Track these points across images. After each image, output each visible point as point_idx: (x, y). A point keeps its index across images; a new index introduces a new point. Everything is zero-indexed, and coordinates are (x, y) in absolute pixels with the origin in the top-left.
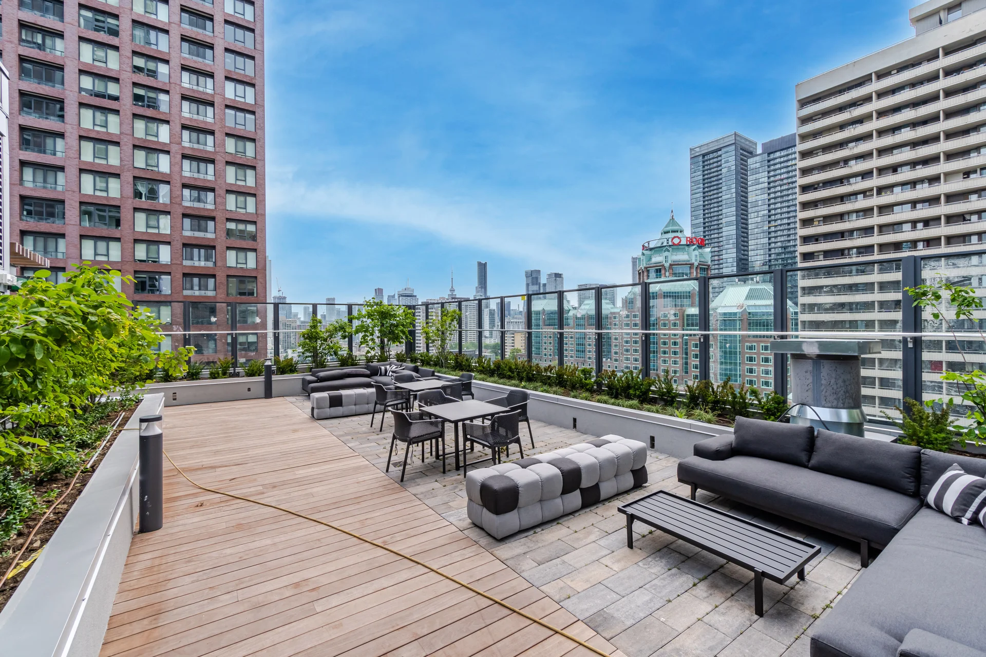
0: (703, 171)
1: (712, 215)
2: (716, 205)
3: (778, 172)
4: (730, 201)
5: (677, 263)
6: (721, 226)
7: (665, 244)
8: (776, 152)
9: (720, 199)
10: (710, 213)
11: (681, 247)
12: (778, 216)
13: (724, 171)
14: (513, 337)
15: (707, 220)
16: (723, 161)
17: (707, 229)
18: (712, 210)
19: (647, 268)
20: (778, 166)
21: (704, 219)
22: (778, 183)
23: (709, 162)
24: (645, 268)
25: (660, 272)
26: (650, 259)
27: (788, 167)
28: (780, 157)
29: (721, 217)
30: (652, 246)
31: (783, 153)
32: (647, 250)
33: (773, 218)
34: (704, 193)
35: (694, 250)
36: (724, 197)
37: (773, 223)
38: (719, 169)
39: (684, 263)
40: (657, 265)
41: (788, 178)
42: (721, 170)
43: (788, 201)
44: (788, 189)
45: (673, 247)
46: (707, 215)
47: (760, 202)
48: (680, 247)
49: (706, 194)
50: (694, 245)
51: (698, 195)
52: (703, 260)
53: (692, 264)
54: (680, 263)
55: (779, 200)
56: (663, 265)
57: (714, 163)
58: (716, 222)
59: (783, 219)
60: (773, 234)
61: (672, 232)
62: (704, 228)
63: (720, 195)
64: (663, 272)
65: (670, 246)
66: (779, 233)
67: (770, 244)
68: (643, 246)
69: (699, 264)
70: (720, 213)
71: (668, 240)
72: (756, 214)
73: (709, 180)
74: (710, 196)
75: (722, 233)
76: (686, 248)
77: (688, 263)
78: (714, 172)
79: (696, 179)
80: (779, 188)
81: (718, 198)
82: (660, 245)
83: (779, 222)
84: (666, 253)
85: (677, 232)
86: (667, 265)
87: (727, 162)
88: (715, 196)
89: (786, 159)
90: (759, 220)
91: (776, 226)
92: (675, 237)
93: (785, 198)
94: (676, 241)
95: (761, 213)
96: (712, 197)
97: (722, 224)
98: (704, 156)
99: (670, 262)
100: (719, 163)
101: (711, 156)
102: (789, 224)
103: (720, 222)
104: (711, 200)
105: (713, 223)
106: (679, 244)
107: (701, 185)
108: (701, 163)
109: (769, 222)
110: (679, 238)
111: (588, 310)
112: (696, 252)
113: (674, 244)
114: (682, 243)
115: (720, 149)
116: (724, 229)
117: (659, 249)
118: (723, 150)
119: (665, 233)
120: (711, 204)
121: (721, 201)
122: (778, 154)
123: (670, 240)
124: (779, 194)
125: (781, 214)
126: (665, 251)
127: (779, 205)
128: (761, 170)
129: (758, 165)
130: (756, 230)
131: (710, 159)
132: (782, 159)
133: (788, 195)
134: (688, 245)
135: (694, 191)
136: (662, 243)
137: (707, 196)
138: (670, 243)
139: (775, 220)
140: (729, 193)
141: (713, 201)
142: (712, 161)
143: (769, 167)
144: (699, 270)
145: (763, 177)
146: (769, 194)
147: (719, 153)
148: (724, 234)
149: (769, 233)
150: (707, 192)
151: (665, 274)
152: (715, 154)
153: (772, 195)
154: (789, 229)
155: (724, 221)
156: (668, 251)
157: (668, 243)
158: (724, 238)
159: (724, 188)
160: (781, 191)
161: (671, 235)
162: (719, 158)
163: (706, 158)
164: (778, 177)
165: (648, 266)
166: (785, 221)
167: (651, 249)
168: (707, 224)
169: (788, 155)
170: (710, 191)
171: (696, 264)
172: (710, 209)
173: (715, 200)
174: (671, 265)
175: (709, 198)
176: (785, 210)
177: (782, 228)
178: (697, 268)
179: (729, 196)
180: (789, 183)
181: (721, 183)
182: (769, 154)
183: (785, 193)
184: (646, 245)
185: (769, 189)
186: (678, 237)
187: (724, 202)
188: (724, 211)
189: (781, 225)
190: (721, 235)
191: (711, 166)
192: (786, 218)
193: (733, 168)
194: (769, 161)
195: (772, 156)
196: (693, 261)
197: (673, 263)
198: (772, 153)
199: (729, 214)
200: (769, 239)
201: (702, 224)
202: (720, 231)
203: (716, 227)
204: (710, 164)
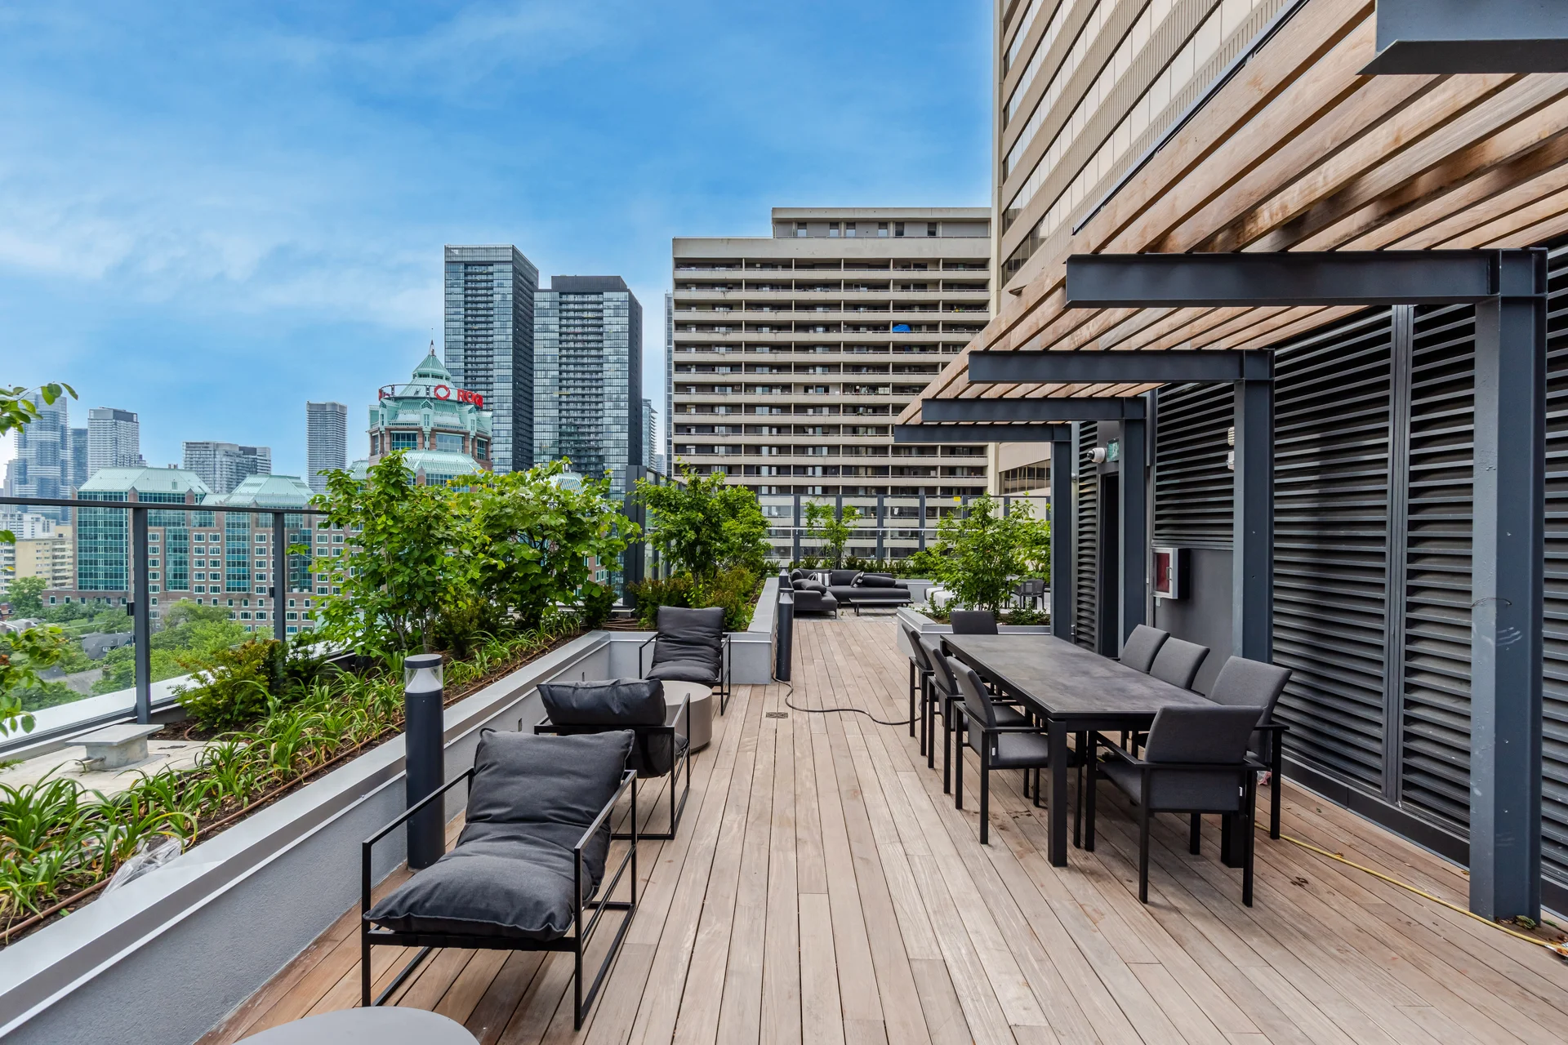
0: (466, 289)
1: (478, 360)
2: (484, 346)
3: (571, 322)
4: (504, 345)
5: (443, 429)
6: (491, 380)
7: (422, 394)
8: (569, 293)
9: (490, 339)
10: (476, 357)
11: (450, 403)
12: (571, 383)
13: (497, 298)
14: (12, 551)
15: (469, 366)
16: (495, 283)
17: (469, 380)
18: (478, 353)
19: (390, 430)
20: (571, 314)
21: (466, 364)
22: (571, 337)
23: (473, 278)
24: (386, 429)
25: (414, 439)
26: (396, 415)
27: (583, 318)
28: (575, 303)
29: (491, 366)
30: (397, 394)
31: (579, 298)
32: (389, 399)
33: (564, 382)
34: (466, 323)
35: (470, 411)
36: (496, 338)
37: (564, 391)
38: (490, 292)
39: (456, 430)
40: (410, 427)
41: (583, 334)
42: (492, 295)
43: (583, 364)
44: (583, 349)
45: (436, 402)
46: (469, 359)
47: (549, 358)
48: (447, 403)
49: (469, 326)
50: (469, 403)
51: (457, 324)
52: (481, 429)
53: (467, 434)
54: (448, 429)
55: (572, 360)
56: (420, 429)
57: (481, 281)
58: (483, 373)
59: (577, 387)
60: (564, 406)
61: (433, 376)
62: (466, 378)
63: (490, 332)
64: (419, 440)
65: (431, 399)
66: (572, 406)
67: (560, 418)
68: (381, 391)
69: (477, 435)
70: (490, 359)
71: (428, 389)
72: (543, 373)
73: (474, 306)
74: (476, 330)
75: (492, 390)
76: (457, 407)
77: (461, 430)
78: (481, 295)
79: (454, 297)
80: (571, 345)
81: (487, 336)
82: (412, 395)
83: (571, 391)
84: (426, 410)
85: (442, 378)
86: (427, 429)
87: (500, 286)
88: (484, 333)
89: (580, 307)
90: (547, 382)
91: (568, 395)
92: (440, 386)
93: (579, 360)
94: (442, 393)
95: (551, 374)
96: (478, 333)
97: (492, 376)
98: (467, 264)
99: (432, 425)
100: (490, 284)
101: (479, 269)
102: (583, 395)
103: (490, 373)
104: (477, 336)
105: (480, 373)
106: (446, 399)
107: (462, 310)
108: (462, 275)
109: (560, 388)
110: (447, 389)
111: (257, 495)
112: (473, 416)
113: (438, 398)
114: (450, 398)
115: (491, 264)
116: (496, 385)
117: (413, 401)
118: (496, 267)
119: (421, 376)
120: (476, 343)
121: (492, 342)
122: (571, 298)
123: (432, 389)
124: (572, 352)
125: (575, 380)
126: (423, 406)
127: (571, 368)
128: (550, 313)
129: (547, 305)
130: (544, 396)
131: (476, 274)
132: (576, 307)
133: (583, 357)
134: (459, 403)
135: (451, 317)
136: (417, 392)
137: (472, 330)
138: (432, 395)
139: (568, 387)
140: (503, 334)
141: (480, 339)
142: (478, 278)
143: (561, 311)
144: (476, 444)
145: (553, 322)
146: (560, 349)
147: (490, 269)
148: (495, 392)
149: (560, 403)
150: (472, 323)
151: (423, 444)
152: (483, 268)
153: (564, 352)
154: (583, 403)
155: (495, 373)
156: (430, 407)
157: (428, 394)
158: (495, 399)
159: (496, 324)
160: (575, 349)
161: (429, 381)
162: (490, 277)
163: (470, 270)
164: (571, 329)
165: (391, 426)
166: (579, 391)
167: (397, 399)
168: (469, 373)
169: (583, 303)
170: (476, 323)
171: (473, 434)
172: (476, 350)
173: (483, 339)
174: (433, 431)
175: (474, 333)
176: (579, 375)
177: (575, 399)
178: (473, 440)
179: (504, 338)
180: (584, 341)
181: (492, 316)
182: (561, 294)
183: (579, 353)
184: (388, 390)
185: (561, 342)
186: (444, 387)
187: (496, 345)
188: (496, 359)
189: (574, 395)
190: (490, 393)
191: (478, 285)
192: (580, 387)
193: (510, 297)
194: (561, 304)
195: (564, 298)
196: (469, 429)
197: (436, 428)
198: (565, 294)
199: (503, 364)
200: (560, 411)
201: (462, 371)
202: (490, 387)
203: (483, 379)
204: (476, 281)
